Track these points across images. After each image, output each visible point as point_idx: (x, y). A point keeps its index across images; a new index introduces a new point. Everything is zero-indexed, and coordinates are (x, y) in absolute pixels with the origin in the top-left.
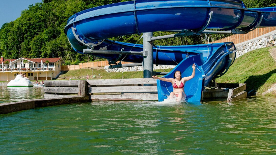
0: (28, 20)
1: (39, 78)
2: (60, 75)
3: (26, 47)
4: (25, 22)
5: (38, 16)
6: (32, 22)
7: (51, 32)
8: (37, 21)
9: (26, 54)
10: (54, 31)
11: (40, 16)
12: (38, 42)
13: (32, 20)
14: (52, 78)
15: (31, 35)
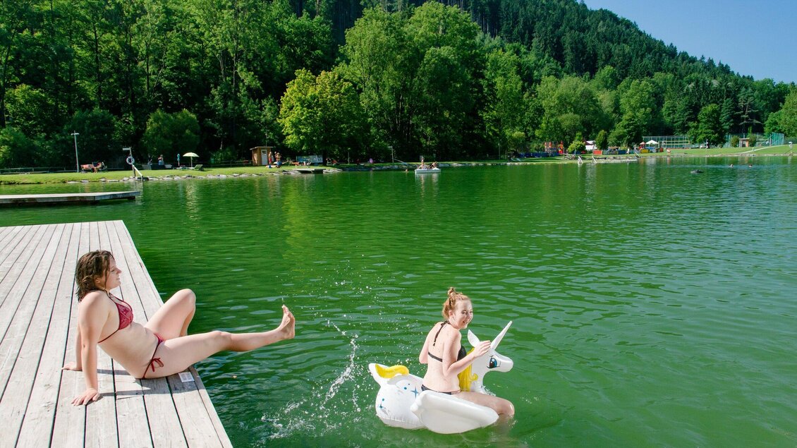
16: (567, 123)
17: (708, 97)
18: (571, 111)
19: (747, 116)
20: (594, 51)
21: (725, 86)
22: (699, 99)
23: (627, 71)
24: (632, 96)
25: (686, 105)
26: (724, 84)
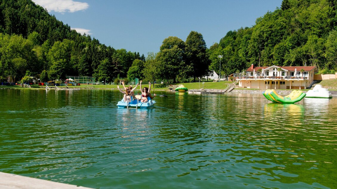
0: (270, 28)
1: (292, 87)
2: (313, 84)
3: (267, 55)
4: (267, 30)
5: (280, 23)
6: (273, 29)
7: (295, 39)
8: (279, 28)
9: (267, 62)
10: (299, 39)
11: (282, 23)
12: (281, 49)
13: (273, 27)
14: (305, 88)
15: (273, 43)
16: (19, 64)
17: (96, 56)
18: (20, 56)
19: (117, 68)
20: (25, 21)
21: (105, 50)
22: (91, 57)
23: (46, 36)
24: (55, 51)
25: (84, 59)
26: (104, 49)
